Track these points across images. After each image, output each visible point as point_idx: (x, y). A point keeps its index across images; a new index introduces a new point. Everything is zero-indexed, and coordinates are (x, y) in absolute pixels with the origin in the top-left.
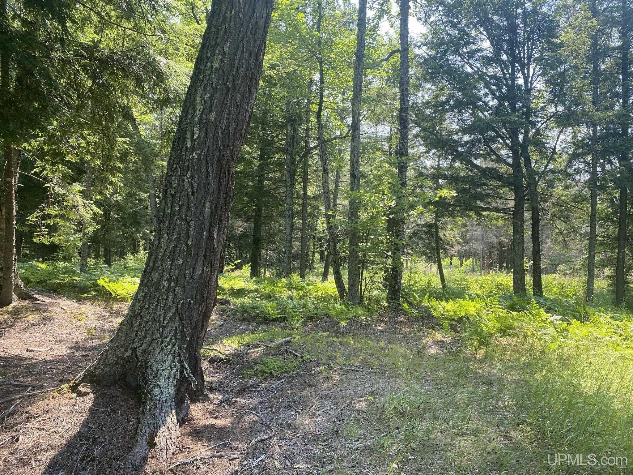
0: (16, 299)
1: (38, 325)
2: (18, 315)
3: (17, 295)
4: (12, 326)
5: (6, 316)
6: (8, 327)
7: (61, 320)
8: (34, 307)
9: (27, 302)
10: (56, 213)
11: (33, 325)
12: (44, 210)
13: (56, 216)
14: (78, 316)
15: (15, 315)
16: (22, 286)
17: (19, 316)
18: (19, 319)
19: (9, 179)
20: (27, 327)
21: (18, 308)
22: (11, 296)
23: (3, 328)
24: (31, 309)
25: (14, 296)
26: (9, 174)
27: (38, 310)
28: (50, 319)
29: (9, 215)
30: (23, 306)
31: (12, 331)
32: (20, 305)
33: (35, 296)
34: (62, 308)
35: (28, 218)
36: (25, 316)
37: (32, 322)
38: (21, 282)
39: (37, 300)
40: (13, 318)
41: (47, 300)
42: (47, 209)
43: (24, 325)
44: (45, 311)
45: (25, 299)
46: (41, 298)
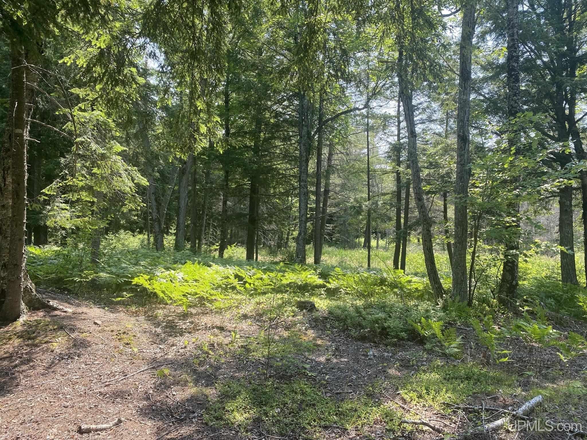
0: (25, 310)
1: (70, 357)
2: (34, 338)
3: (26, 304)
4: (29, 360)
5: (17, 342)
6: (22, 363)
7: (101, 346)
8: (54, 323)
9: (41, 314)
10: (81, 184)
11: (61, 358)
12: (66, 179)
13: (82, 188)
14: (122, 336)
15: (29, 339)
16: (34, 290)
17: (37, 341)
18: (36, 346)
19: (19, 131)
20: (53, 362)
21: (30, 326)
22: (19, 306)
23: (16, 366)
24: (51, 327)
25: (23, 306)
26: (20, 123)
27: (61, 328)
28: (83, 344)
29: (19, 184)
30: (38, 322)
31: (31, 372)
32: (32, 319)
33: (51, 303)
34: (95, 323)
35: (44, 191)
36: (46, 339)
37: (59, 351)
38: (31, 284)
39: (56, 309)
40: (27, 345)
41: (70, 310)
42: (70, 178)
43: (47, 358)
44: (73, 330)
45: (38, 309)
46: (61, 307)
